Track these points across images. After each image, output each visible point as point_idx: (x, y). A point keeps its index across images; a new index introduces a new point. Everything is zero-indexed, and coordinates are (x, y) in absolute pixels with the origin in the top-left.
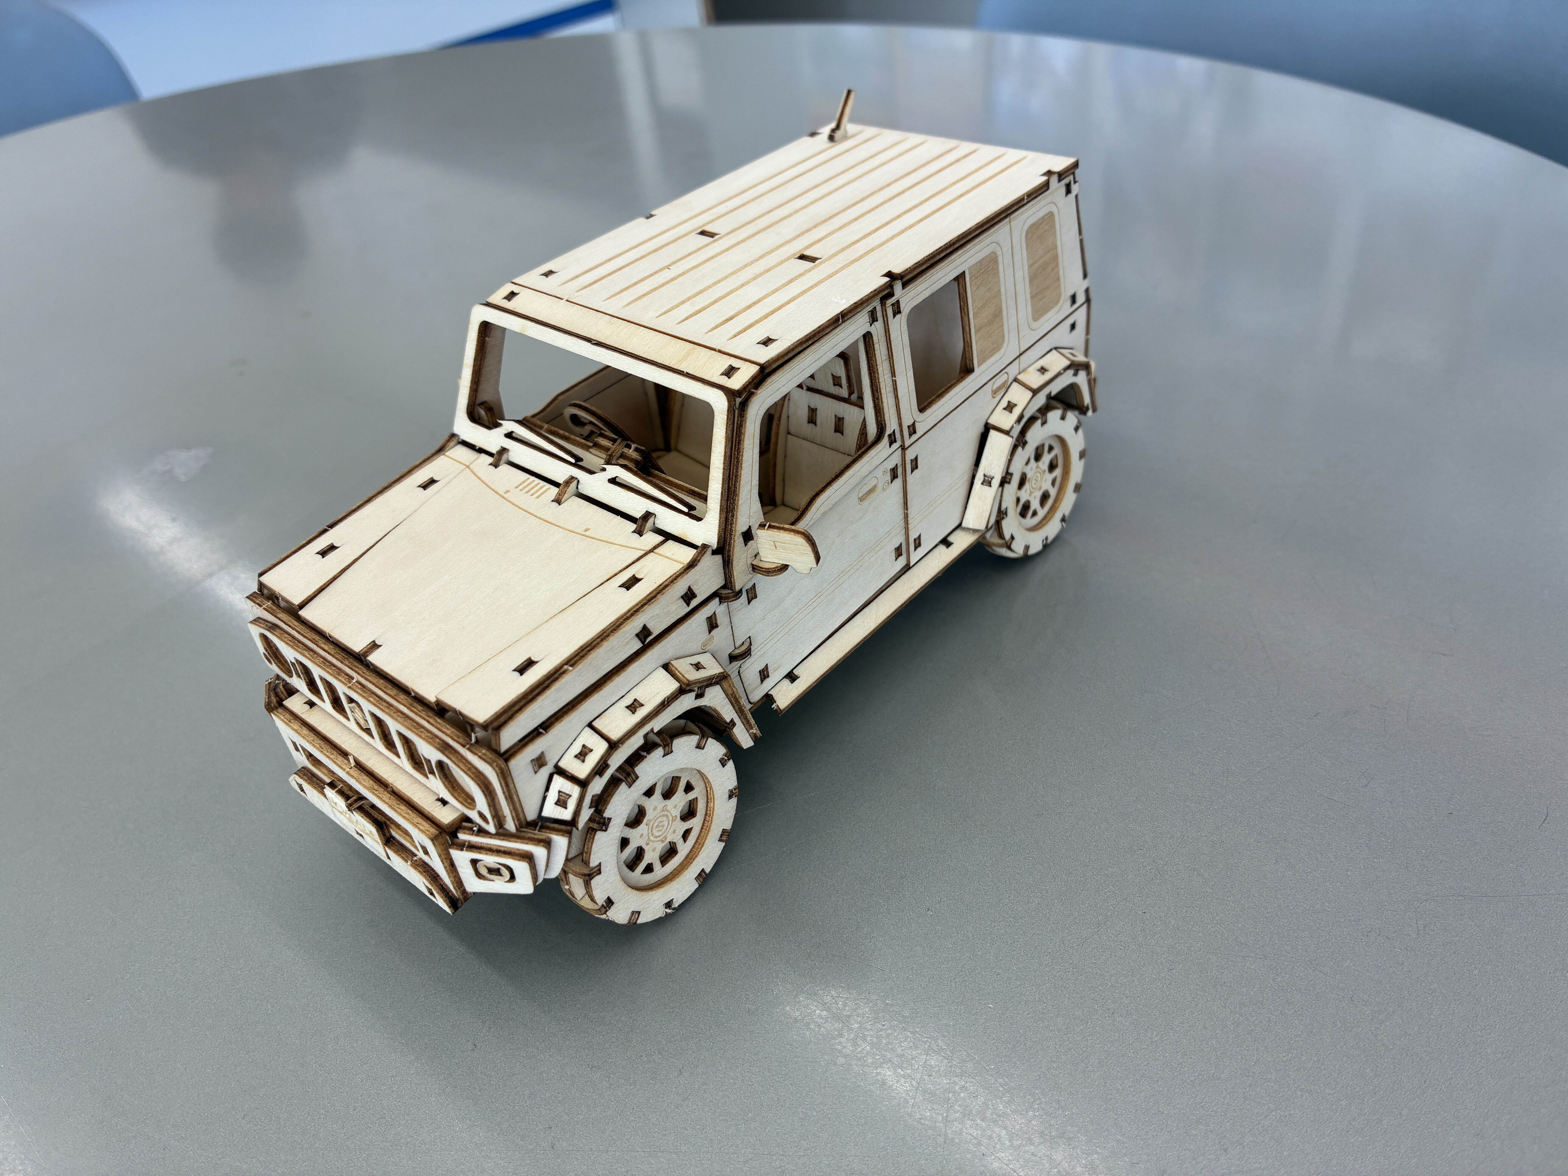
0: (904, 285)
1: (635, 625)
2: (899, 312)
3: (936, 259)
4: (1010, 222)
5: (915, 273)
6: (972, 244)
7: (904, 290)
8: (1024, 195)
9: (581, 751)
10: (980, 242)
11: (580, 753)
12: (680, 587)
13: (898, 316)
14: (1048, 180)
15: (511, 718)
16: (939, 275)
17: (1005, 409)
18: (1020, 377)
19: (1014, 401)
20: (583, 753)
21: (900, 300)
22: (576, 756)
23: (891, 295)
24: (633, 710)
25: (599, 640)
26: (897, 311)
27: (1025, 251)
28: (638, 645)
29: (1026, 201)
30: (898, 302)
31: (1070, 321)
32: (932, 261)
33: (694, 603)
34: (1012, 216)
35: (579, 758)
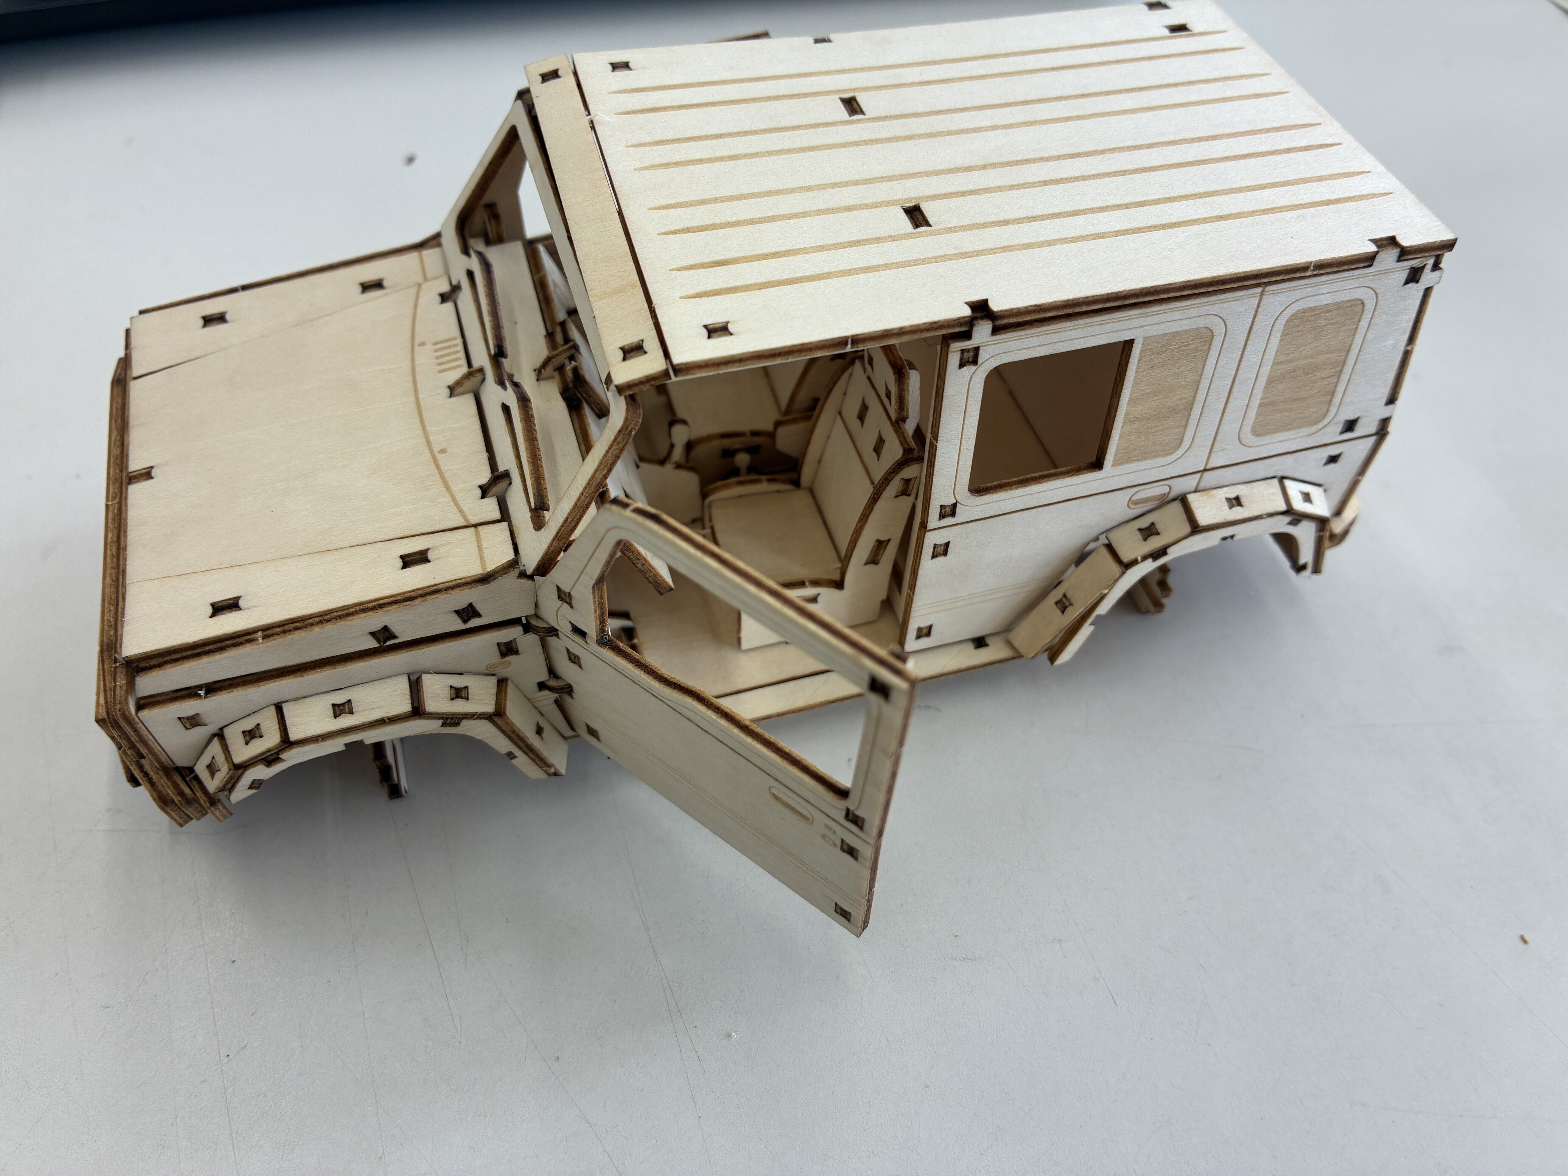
0: (996, 331)
1: (376, 620)
2: (975, 362)
3: (1078, 310)
4: (1262, 295)
5: (1028, 318)
6: (1164, 307)
7: (994, 338)
8: (1311, 262)
9: (251, 730)
10: (1184, 308)
11: (250, 732)
12: (461, 599)
13: (968, 370)
14: (1377, 253)
15: (160, 666)
16: (1074, 334)
17: (1140, 530)
18: (1191, 498)
19: (1159, 527)
20: (253, 733)
21: (981, 348)
22: (244, 732)
23: (967, 335)
24: (338, 712)
25: (317, 619)
26: (971, 358)
27: (1275, 341)
28: (373, 644)
29: (1309, 273)
30: (977, 349)
31: (1333, 451)
32: (1070, 311)
33: (474, 623)
34: (1269, 288)
35: (245, 737)
